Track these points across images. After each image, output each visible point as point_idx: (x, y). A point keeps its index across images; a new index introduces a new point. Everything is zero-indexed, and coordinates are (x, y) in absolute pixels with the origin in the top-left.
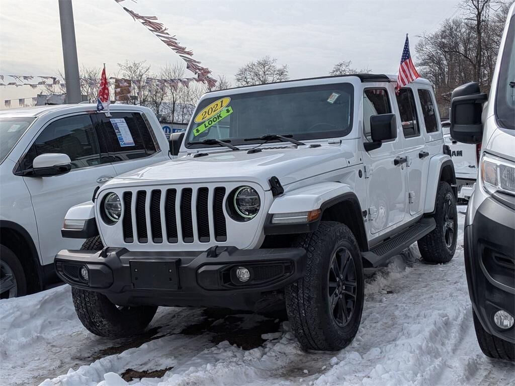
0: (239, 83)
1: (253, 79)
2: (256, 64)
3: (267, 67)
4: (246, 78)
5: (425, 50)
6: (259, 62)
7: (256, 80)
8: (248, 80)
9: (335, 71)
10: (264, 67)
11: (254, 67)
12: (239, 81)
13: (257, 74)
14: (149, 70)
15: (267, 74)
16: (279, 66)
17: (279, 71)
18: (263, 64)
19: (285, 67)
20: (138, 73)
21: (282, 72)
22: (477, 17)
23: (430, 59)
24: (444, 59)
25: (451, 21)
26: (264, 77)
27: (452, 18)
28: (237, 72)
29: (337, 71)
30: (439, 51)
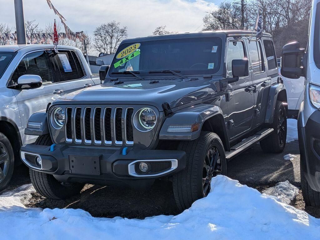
0: (96, 37)
1: (105, 35)
2: (107, 25)
3: (114, 27)
4: (100, 33)
5: (209, 21)
6: (109, 24)
7: (107, 35)
8: (102, 35)
9: (156, 32)
10: (112, 27)
11: (106, 27)
12: (96, 36)
13: (107, 32)
14: (38, 26)
15: (114, 32)
16: (121, 27)
17: (121, 30)
18: (111, 25)
19: (125, 28)
20: (30, 28)
21: (123, 31)
22: (241, 2)
23: (212, 27)
24: (220, 27)
25: (224, 4)
26: (112, 34)
27: (226, 2)
28: (95, 30)
29: (157, 32)
30: (217, 22)
